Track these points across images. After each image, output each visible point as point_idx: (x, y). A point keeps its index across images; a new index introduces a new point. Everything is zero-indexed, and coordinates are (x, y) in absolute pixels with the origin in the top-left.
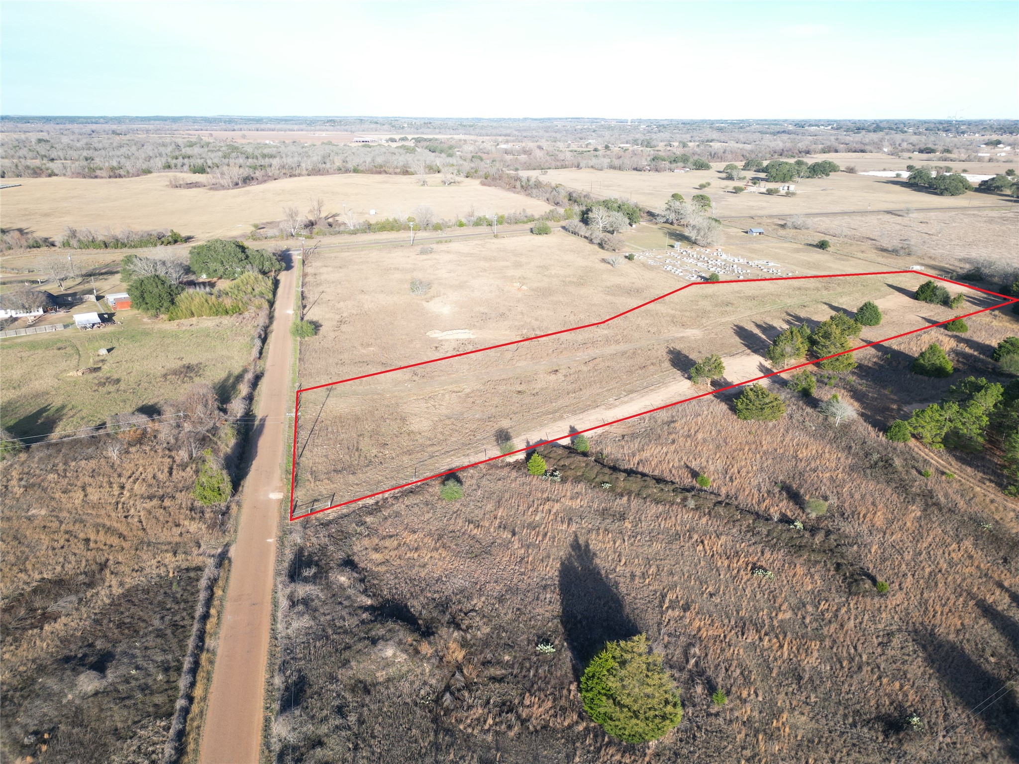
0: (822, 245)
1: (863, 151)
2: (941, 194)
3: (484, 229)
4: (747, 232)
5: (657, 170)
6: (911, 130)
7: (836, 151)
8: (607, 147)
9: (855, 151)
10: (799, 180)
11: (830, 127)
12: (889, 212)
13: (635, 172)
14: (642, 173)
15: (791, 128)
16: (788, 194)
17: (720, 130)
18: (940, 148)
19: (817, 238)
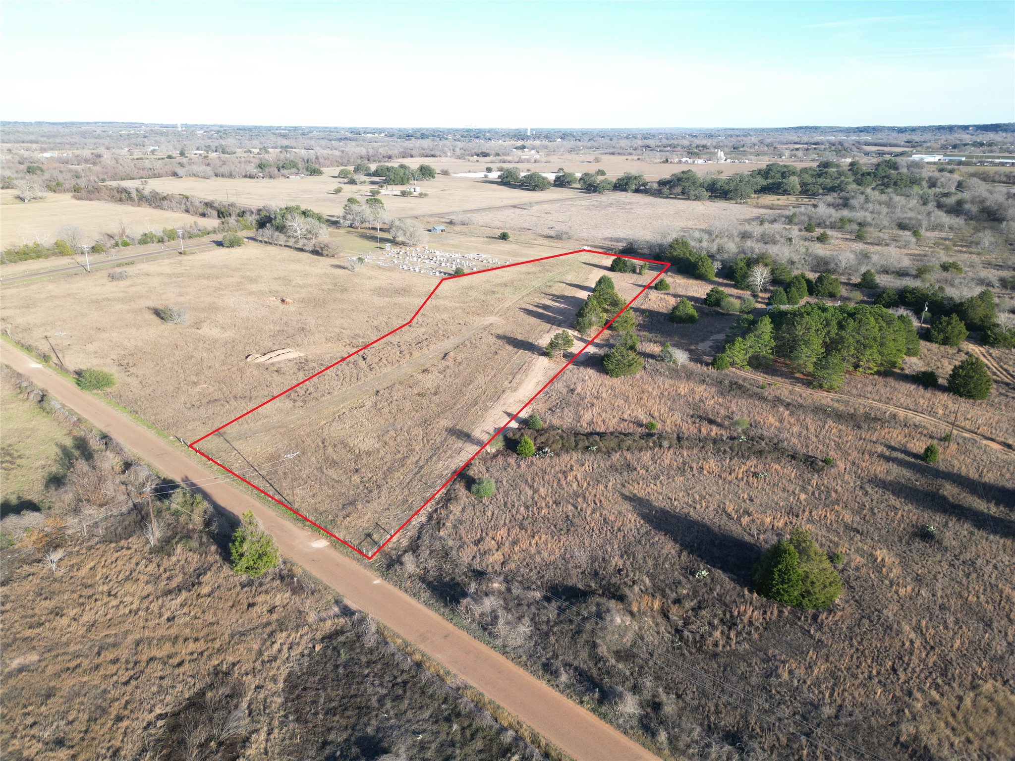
0: (504, 237)
1: (433, 156)
2: (534, 190)
3: (153, 247)
4: (430, 231)
5: (271, 177)
6: (450, 137)
7: (412, 156)
8: (182, 154)
9: (427, 156)
10: (416, 182)
11: (383, 135)
12: (515, 207)
13: (247, 180)
14: (255, 180)
15: (349, 135)
16: (421, 195)
17: (284, 136)
18: (493, 152)
19: (498, 233)
